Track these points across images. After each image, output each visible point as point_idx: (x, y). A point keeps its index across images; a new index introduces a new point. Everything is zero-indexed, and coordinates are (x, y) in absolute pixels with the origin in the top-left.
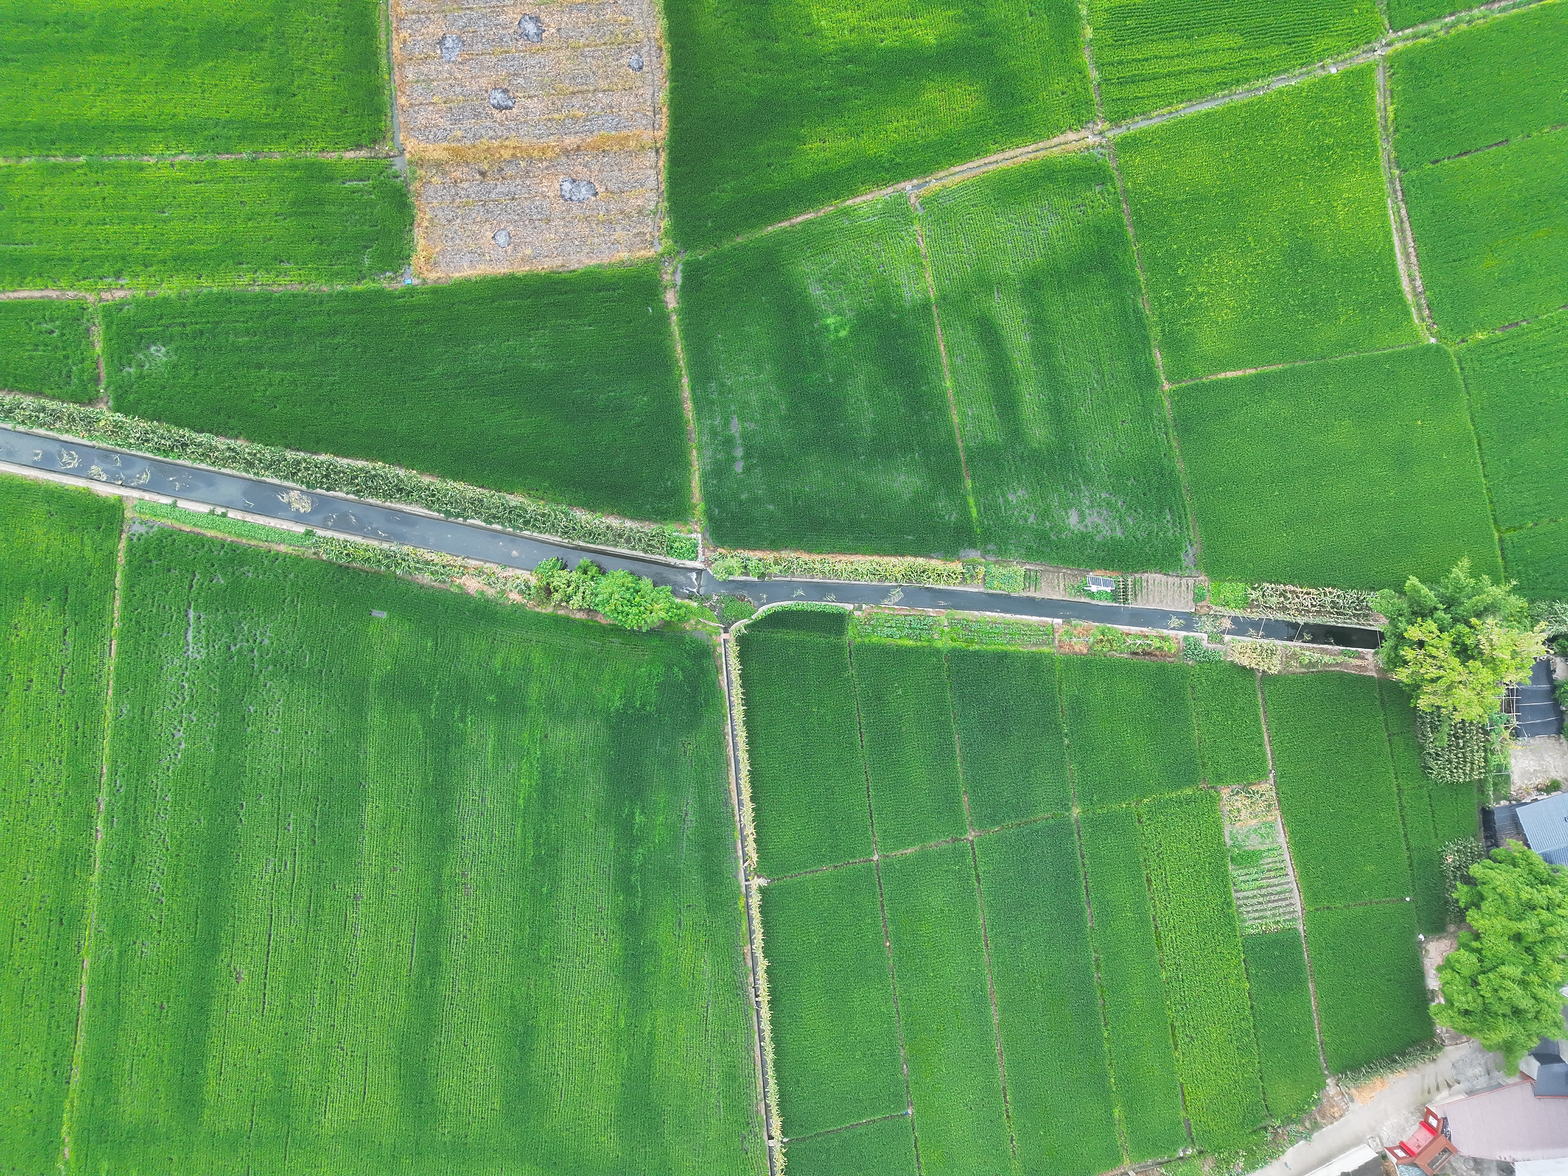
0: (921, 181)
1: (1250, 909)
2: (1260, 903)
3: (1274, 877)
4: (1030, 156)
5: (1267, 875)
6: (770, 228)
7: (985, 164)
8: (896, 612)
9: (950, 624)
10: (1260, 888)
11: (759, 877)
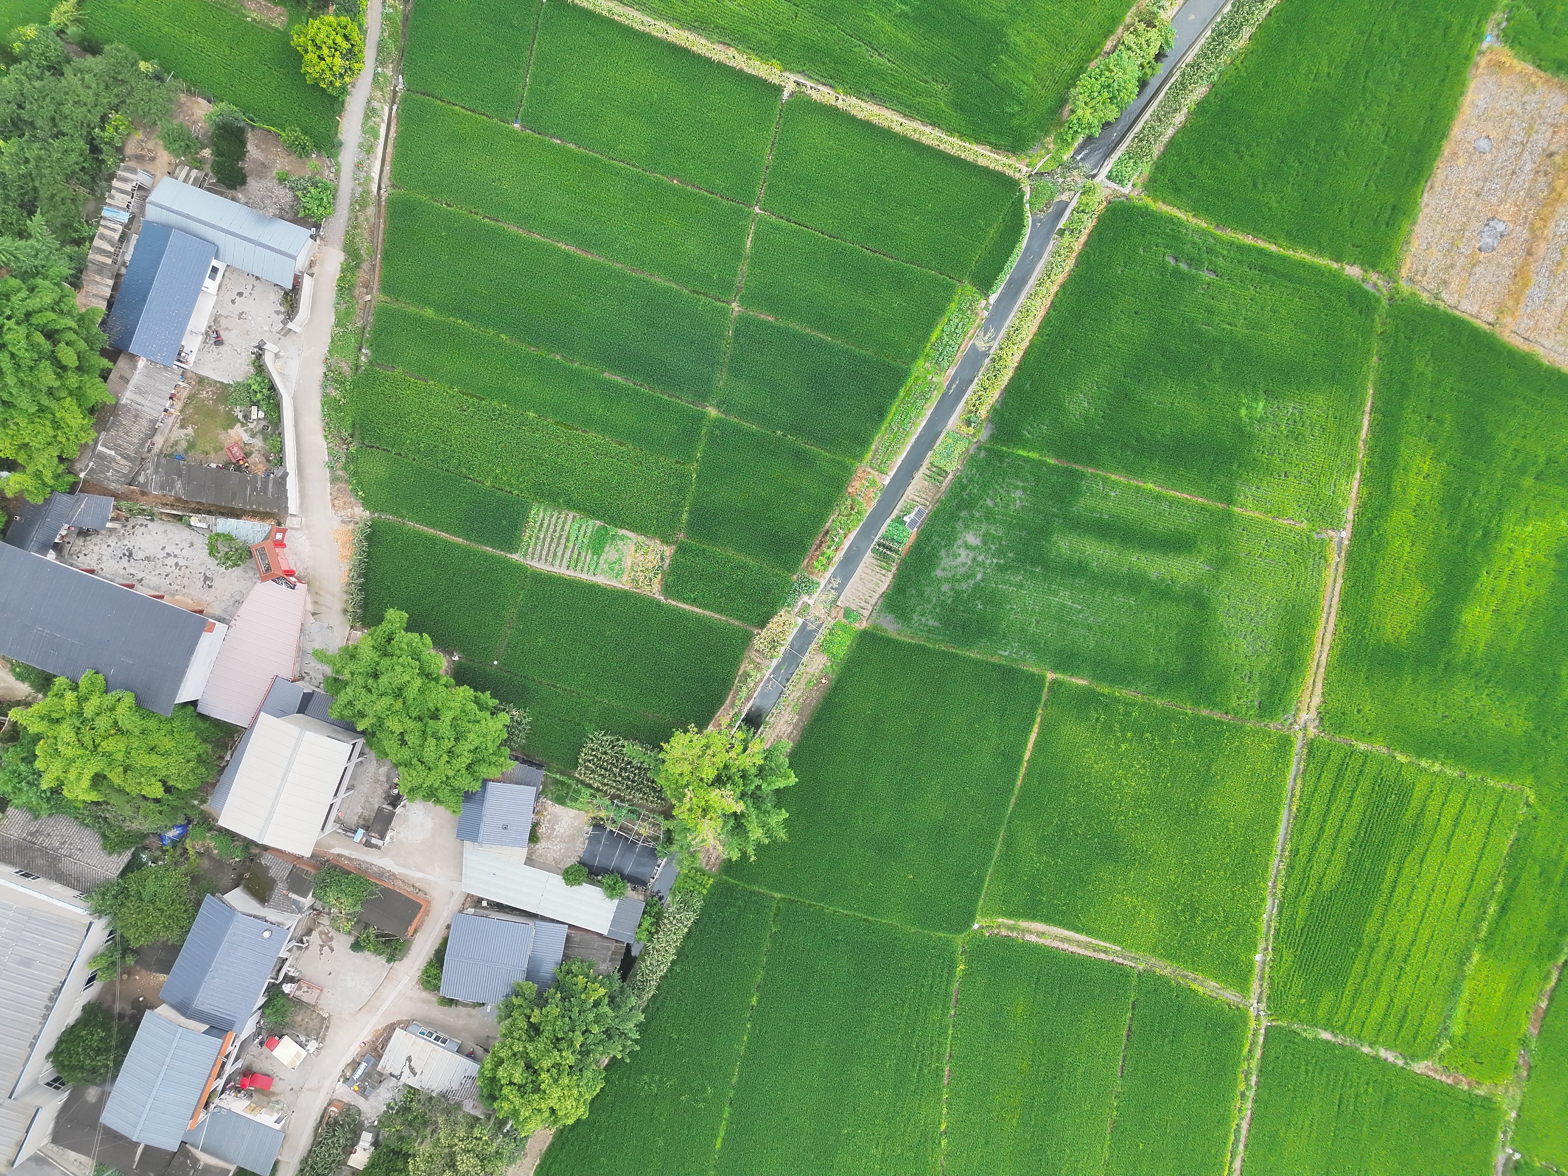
0: (1344, 548)
1: (554, 520)
2: (555, 531)
3: (571, 557)
4: (1317, 655)
5: (577, 552)
6: (1371, 392)
7: (1330, 613)
8: (967, 339)
9: (932, 383)
10: (567, 540)
11: (792, 94)
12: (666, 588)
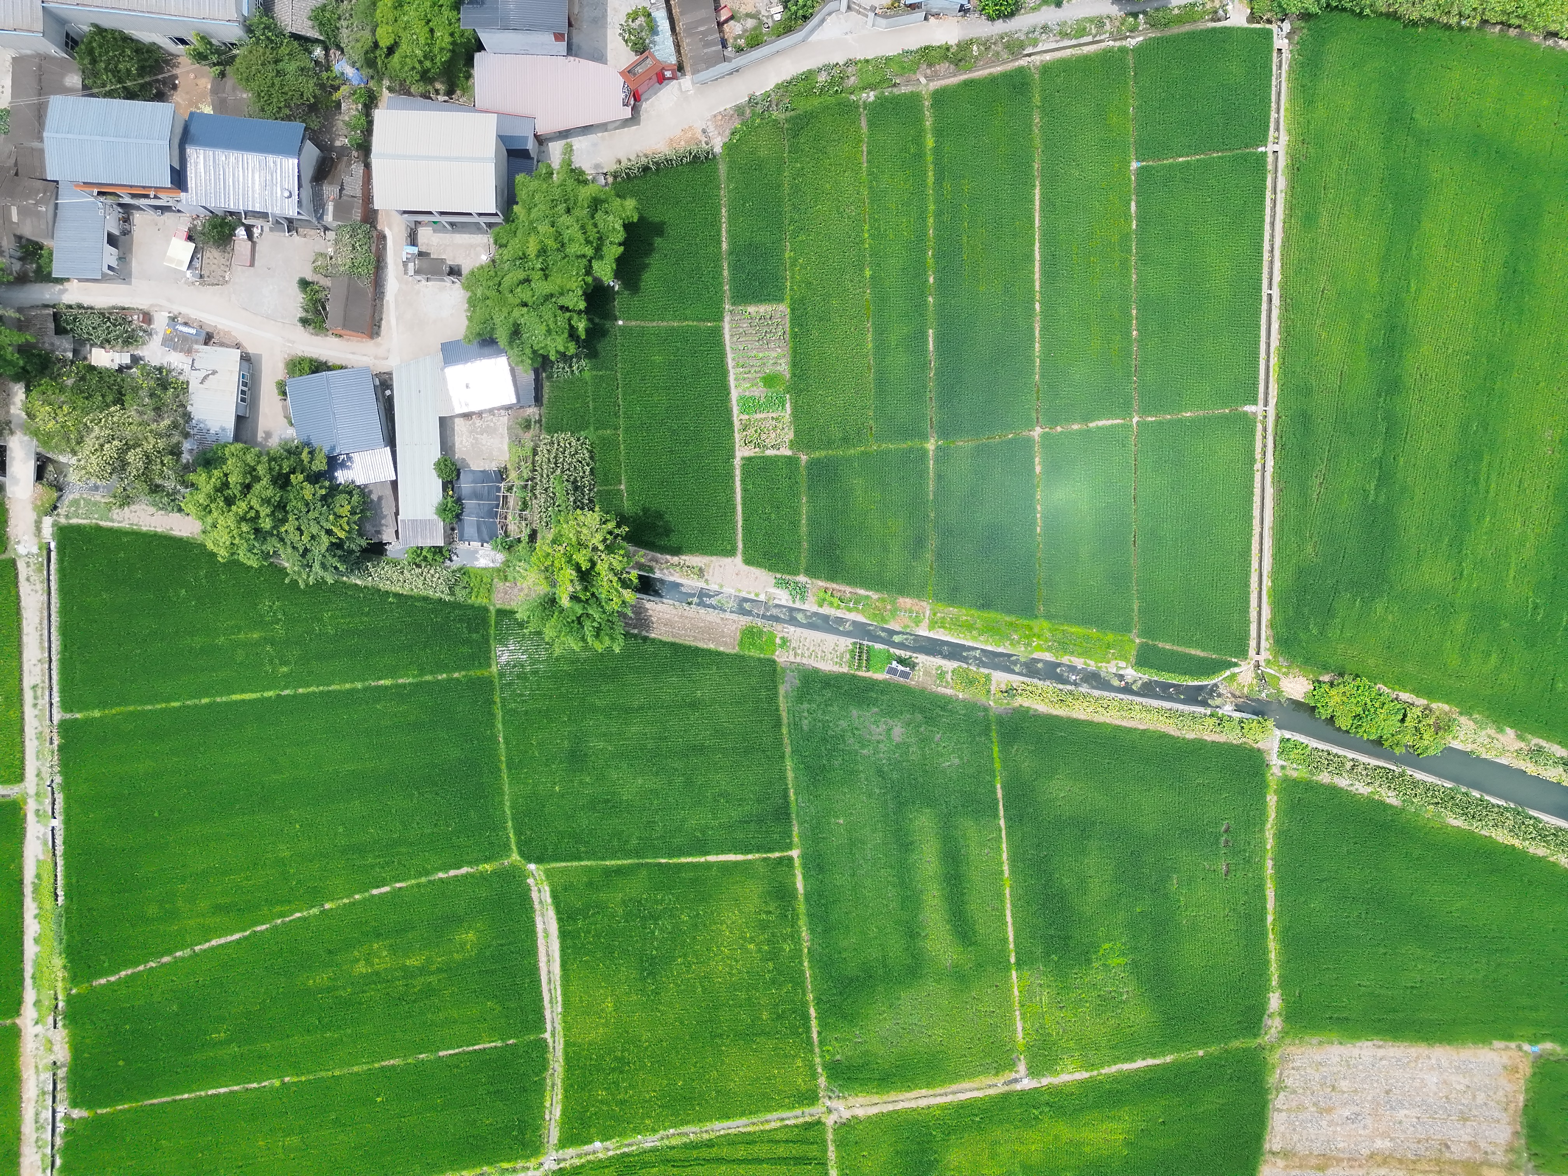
0: (1013, 1087)
4: (903, 1098)
6: (1168, 1060)
7: (947, 1095)
11: (1255, 414)
12: (748, 460)
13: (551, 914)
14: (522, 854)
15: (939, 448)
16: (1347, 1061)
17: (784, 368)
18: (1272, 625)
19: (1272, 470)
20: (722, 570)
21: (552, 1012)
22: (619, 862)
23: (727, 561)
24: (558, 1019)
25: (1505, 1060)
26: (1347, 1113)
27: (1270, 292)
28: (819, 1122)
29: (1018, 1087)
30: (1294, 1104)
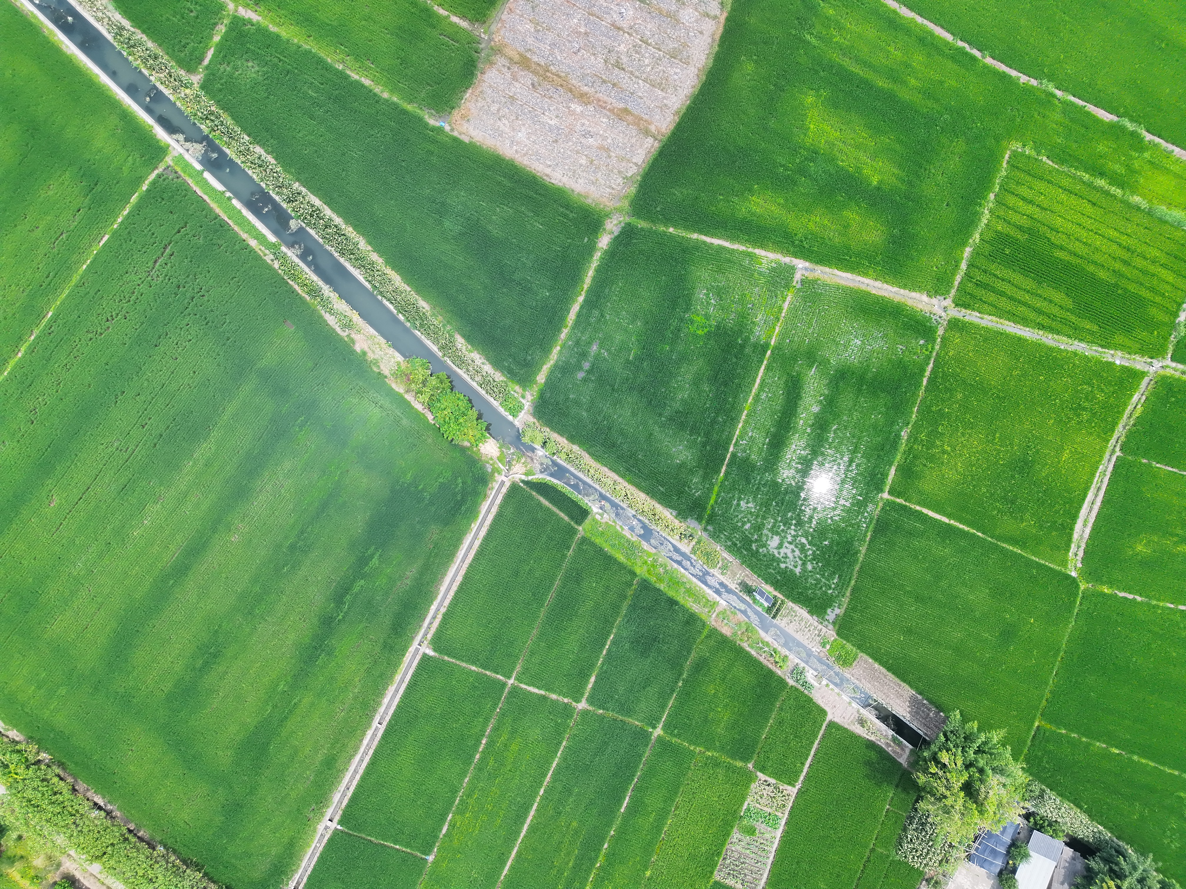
0: (811, 266)
4: (891, 294)
6: (696, 235)
7: (859, 281)
11: (428, 647)
12: (791, 784)
13: (1076, 536)
14: (1077, 587)
15: (654, 727)
16: (574, 176)
17: (736, 835)
18: (486, 496)
19: (435, 603)
20: (844, 715)
21: (1107, 468)
22: (1011, 548)
23: (837, 720)
24: (1105, 461)
25: (466, 125)
26: (591, 140)
27: (379, 726)
28: (957, 305)
29: (807, 264)
30: (623, 164)
